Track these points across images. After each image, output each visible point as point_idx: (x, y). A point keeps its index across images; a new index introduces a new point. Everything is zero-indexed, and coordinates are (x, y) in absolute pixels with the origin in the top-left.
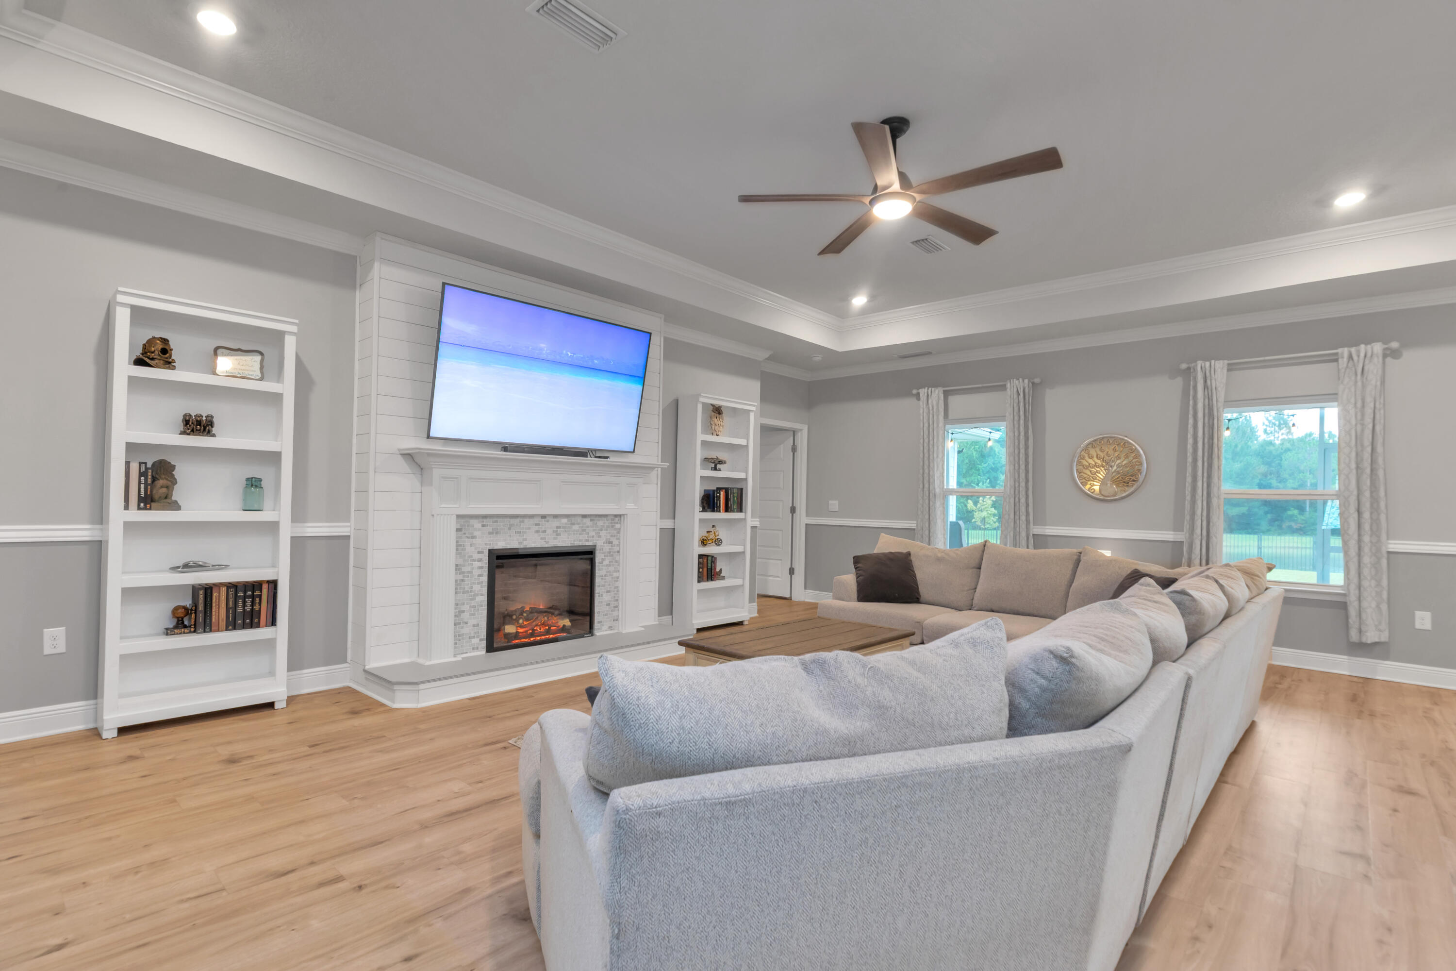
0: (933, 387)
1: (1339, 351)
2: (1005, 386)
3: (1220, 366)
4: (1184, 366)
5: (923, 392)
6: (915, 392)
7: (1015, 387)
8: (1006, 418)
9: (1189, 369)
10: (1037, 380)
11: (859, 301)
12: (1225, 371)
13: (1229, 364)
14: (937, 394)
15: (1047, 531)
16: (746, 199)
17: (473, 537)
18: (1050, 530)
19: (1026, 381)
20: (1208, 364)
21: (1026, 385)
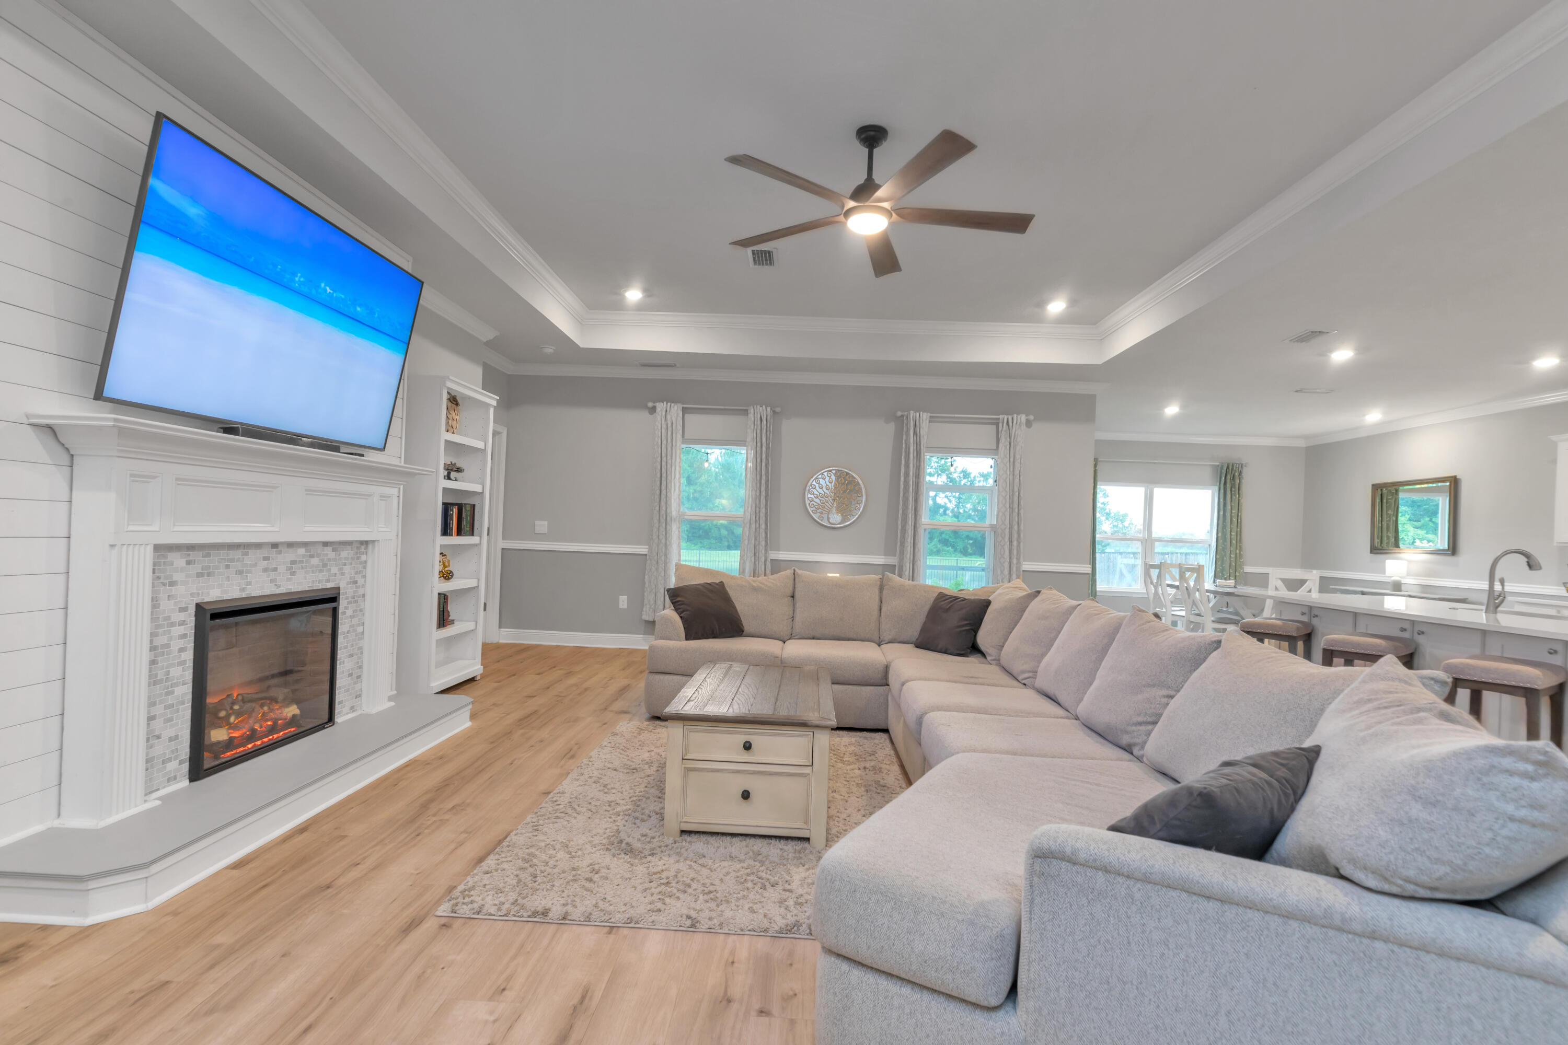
0: (672, 402)
1: (1001, 417)
2: (747, 410)
3: (925, 416)
4: (899, 414)
5: (660, 407)
6: (650, 405)
7: (758, 413)
8: (747, 444)
9: (902, 416)
10: (778, 410)
11: (634, 295)
12: (928, 422)
13: (931, 417)
14: (676, 410)
15: (781, 556)
16: (735, 160)
17: (172, 584)
18: (783, 555)
19: (769, 409)
20: (918, 414)
21: (769, 413)
